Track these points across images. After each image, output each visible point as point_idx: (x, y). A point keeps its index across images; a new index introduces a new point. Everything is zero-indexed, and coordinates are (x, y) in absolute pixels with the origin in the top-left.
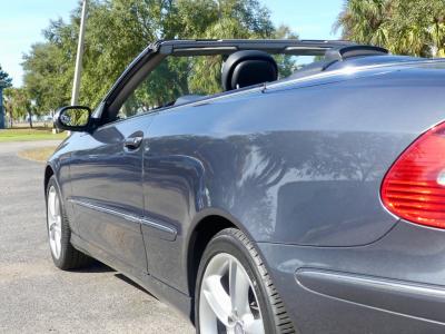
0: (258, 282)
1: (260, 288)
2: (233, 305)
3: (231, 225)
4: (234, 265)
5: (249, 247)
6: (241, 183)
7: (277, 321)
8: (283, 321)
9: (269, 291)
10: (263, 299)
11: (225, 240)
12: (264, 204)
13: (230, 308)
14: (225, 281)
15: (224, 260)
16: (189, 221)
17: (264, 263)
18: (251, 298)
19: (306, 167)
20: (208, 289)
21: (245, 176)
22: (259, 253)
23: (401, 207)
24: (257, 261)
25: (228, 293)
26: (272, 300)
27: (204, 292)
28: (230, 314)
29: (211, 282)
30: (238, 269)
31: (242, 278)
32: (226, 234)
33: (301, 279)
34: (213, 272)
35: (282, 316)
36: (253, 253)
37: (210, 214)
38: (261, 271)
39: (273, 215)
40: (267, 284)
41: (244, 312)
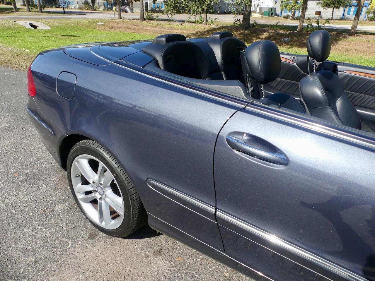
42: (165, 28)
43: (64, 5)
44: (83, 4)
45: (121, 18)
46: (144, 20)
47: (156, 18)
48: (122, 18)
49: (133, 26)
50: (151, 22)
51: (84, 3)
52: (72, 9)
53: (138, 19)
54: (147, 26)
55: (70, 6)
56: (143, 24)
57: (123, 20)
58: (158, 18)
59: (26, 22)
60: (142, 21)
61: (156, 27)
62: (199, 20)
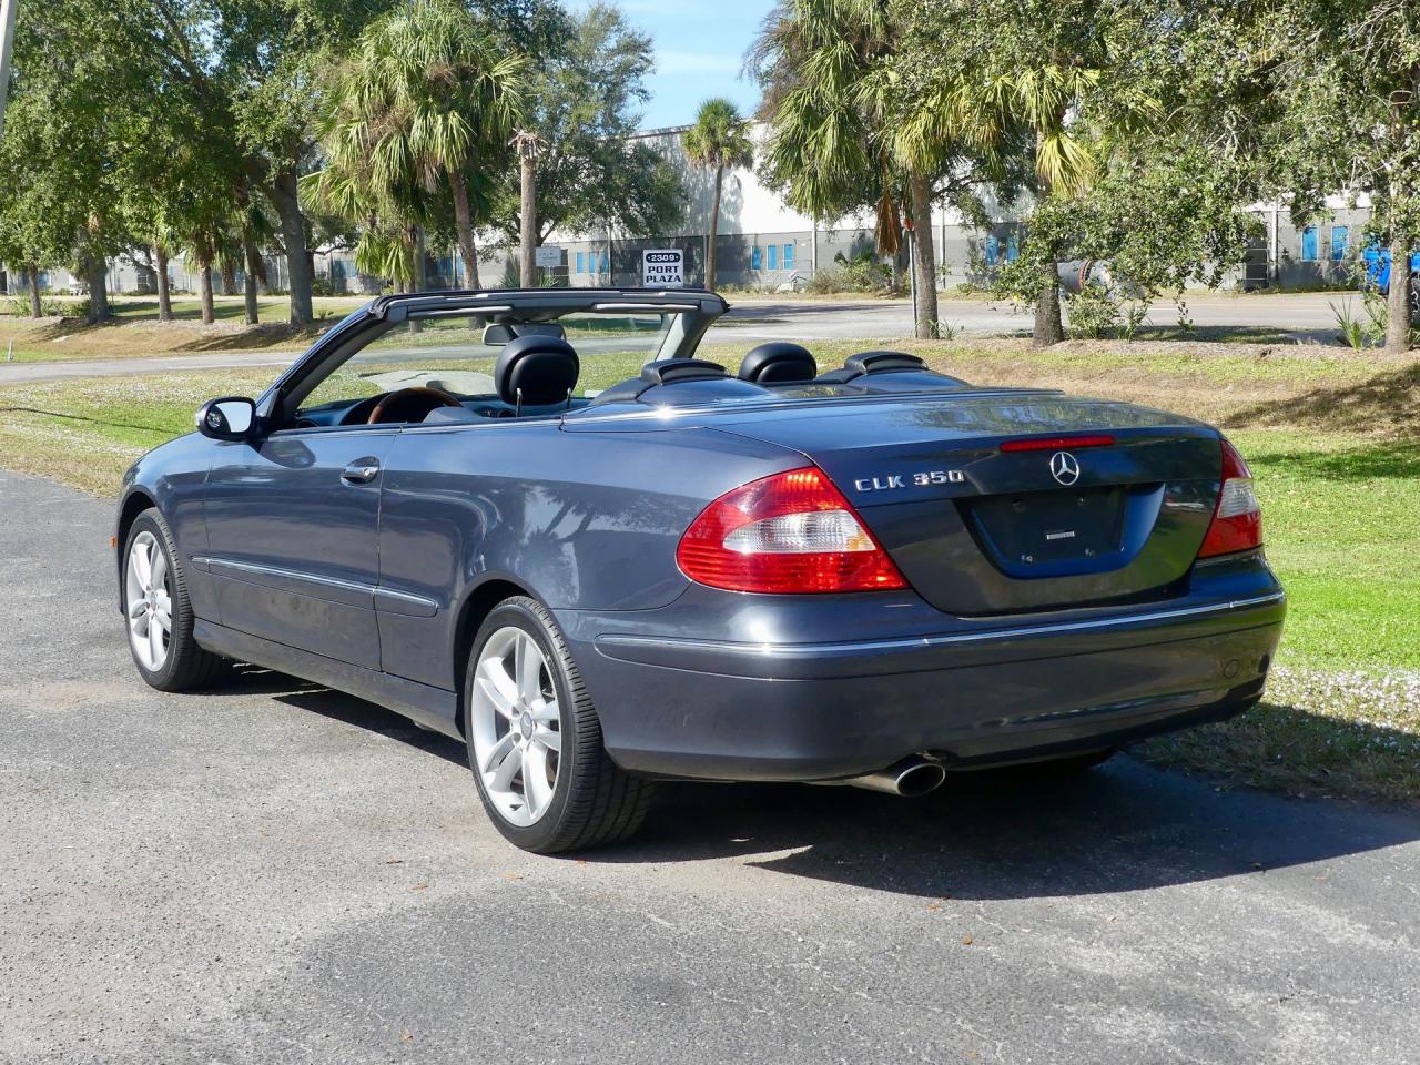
0: (552, 657)
1: (554, 663)
2: (520, 693)
3: (521, 592)
4: (523, 641)
5: (541, 617)
6: (525, 541)
7: (573, 697)
8: (581, 698)
9: (564, 665)
10: (557, 674)
11: (511, 611)
12: (562, 564)
13: (516, 695)
14: (510, 664)
15: (507, 637)
16: (461, 592)
17: (561, 634)
18: (544, 681)
19: (624, 517)
20: (485, 676)
21: (528, 534)
22: (556, 623)
23: (691, 569)
24: (552, 632)
25: (514, 680)
26: (568, 676)
27: (479, 680)
28: (515, 703)
29: (490, 667)
30: (528, 645)
31: (532, 656)
32: (513, 603)
33: (599, 646)
34: (492, 654)
35: (580, 692)
36: (546, 624)
37: (485, 580)
38: (556, 643)
39: (575, 581)
40: (562, 658)
41: (534, 697)
42: (1152, 381)
43: (666, 275)
44: (839, 257)
45: (934, 333)
46: (1061, 335)
47: (1127, 322)
48: (941, 335)
49: (978, 372)
50: (1092, 345)
51: (846, 255)
52: (772, 291)
53: (1031, 335)
54: (1059, 371)
55: (766, 277)
56: (1038, 360)
57: (944, 342)
58: (1145, 322)
59: (414, 373)
60: (1047, 344)
61: (1103, 376)
62: (1367, 325)
